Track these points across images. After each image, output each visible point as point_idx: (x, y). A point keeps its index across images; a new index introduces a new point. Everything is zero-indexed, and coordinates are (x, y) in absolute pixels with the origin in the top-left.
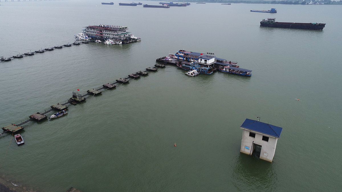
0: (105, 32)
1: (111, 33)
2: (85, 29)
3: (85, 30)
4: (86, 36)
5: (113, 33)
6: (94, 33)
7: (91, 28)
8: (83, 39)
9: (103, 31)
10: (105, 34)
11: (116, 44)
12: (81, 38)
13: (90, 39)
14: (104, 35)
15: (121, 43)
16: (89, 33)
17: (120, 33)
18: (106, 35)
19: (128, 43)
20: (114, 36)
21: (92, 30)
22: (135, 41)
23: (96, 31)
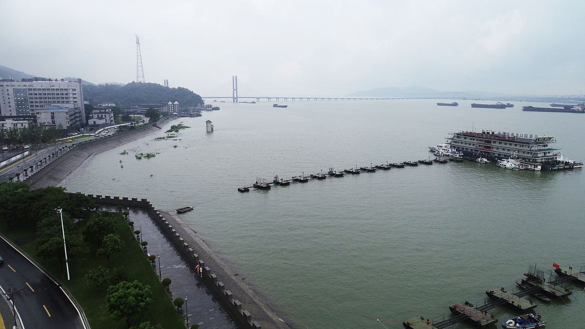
2: (452, 136)
3: (451, 139)
4: (453, 150)
5: (518, 147)
6: (471, 145)
7: (466, 135)
8: (447, 154)
9: (494, 142)
10: (497, 148)
11: (527, 169)
12: (444, 153)
13: (462, 156)
15: (539, 167)
16: (460, 144)
17: (535, 148)
18: (501, 151)
19: (556, 170)
20: (521, 154)
21: (468, 140)
22: (569, 167)
23: (475, 141)
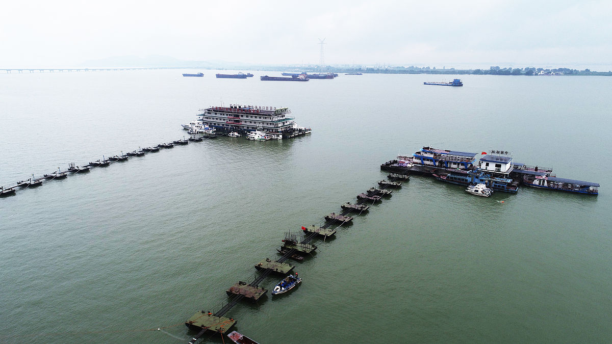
0: (245, 118)
1: (258, 119)
3: (202, 115)
5: (262, 119)
6: (222, 119)
7: (217, 110)
8: (201, 131)
9: (242, 116)
11: (271, 139)
12: (198, 130)
13: (215, 131)
14: (243, 123)
16: (211, 120)
18: (248, 124)
19: (293, 137)
21: (218, 115)
22: (302, 134)
